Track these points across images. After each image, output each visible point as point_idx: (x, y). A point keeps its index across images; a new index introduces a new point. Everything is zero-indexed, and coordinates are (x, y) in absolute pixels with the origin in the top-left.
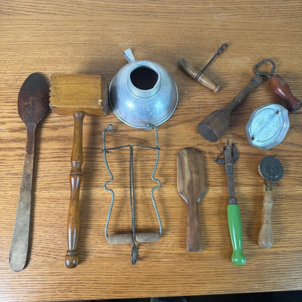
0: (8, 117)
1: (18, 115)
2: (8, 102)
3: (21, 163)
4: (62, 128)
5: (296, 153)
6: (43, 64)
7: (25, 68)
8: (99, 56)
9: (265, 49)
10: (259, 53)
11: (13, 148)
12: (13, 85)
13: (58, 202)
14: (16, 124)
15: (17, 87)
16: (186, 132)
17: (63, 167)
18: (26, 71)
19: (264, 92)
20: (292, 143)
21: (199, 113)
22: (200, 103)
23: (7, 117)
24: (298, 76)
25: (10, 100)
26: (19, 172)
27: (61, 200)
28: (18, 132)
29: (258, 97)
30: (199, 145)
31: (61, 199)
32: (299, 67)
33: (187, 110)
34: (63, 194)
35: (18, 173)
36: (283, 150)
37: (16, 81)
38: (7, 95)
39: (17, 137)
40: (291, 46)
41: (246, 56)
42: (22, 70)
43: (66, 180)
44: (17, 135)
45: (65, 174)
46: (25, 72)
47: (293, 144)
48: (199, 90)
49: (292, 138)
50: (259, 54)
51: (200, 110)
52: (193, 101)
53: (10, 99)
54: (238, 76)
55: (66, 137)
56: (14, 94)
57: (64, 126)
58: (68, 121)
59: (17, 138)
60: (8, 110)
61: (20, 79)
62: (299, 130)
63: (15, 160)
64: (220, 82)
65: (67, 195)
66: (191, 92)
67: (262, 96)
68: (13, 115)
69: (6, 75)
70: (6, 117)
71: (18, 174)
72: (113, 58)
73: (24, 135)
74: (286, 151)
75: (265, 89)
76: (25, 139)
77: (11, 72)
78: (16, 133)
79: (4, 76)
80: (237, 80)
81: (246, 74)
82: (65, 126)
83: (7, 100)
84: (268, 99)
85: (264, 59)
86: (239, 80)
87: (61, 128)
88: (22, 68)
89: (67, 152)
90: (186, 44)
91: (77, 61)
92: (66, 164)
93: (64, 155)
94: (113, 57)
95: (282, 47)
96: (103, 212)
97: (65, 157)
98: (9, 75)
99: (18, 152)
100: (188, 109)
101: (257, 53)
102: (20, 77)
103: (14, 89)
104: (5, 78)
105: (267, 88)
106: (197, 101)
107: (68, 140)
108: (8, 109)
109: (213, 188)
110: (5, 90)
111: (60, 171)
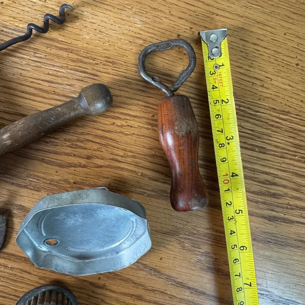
5: (157, 296)
9: (193, 8)
10: (172, 15)
19: (142, 125)
20: (155, 270)
24: (249, 108)
29: (122, 133)
32: (262, 86)
36: (128, 279)
40: (268, 23)
41: (135, 13)
47: (159, 272)
49: (161, 259)
50: (171, 17)
54: (91, 61)
62: (187, 245)
64: (39, 64)
67: (133, 134)
74: (135, 283)
75: (148, 119)
80: (84, 72)
81: (113, 63)
84: (144, 147)
85: (179, 35)
86: (91, 74)
95: (242, 17)
101: (167, 11)
105: (153, 116)
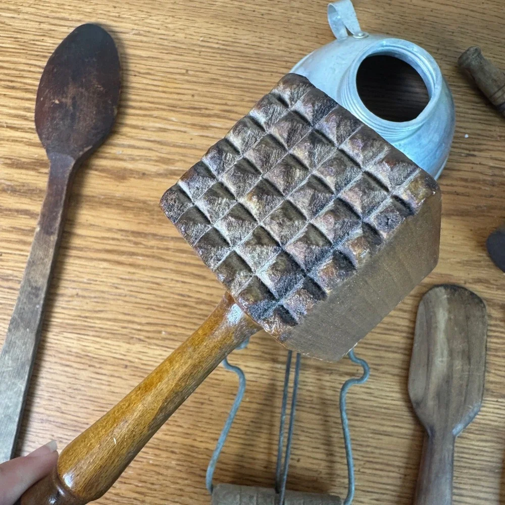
0: (8, 127)
1: (33, 125)
2: (13, 88)
3: (22, 250)
4: (139, 178)
6: (115, 5)
7: (69, 8)
8: (260, 5)
11: (10, 210)
12: (32, 46)
13: (100, 368)
14: (27, 148)
15: (41, 54)
16: (451, 242)
17: (125, 279)
18: (71, 14)
21: (492, 196)
22: (497, 172)
23: (5, 125)
25: (21, 82)
26: (16, 273)
27: (107, 364)
28: (27, 169)
30: (479, 282)
31: (108, 362)
33: (464, 183)
34: (114, 351)
35: (11, 275)
37: (42, 38)
38: (14, 69)
39: (24, 181)
42: (62, 10)
43: (129, 315)
44: (24, 177)
45: (127, 299)
46: (66, 16)
48: (500, 136)
51: (495, 189)
52: (480, 164)
53: (19, 80)
55: (144, 202)
56: (32, 69)
57: (144, 174)
58: (157, 161)
59: (24, 186)
60: (10, 108)
61: (53, 32)
63: (9, 241)
65: (125, 355)
66: (479, 137)
68: (21, 125)
69: (21, 16)
70: (4, 127)
71: (11, 278)
72: (293, 17)
73: (40, 180)
76: (41, 191)
77: (33, 10)
78: (24, 171)
79: (14, 18)
82: (147, 172)
83: (12, 81)
87: (134, 177)
88: (62, 7)
89: (141, 244)
90: (485, 11)
91: (202, 10)
92: (134, 273)
93: (133, 250)
94: (296, 13)
96: (208, 416)
97: (133, 254)
98: (26, 17)
99: (21, 222)
100: (466, 180)
102: (53, 28)
103: (32, 57)
104: (17, 24)
106: (491, 164)
107: (149, 211)
108: (11, 105)
109: (497, 401)
110: (10, 56)
111: (117, 288)
